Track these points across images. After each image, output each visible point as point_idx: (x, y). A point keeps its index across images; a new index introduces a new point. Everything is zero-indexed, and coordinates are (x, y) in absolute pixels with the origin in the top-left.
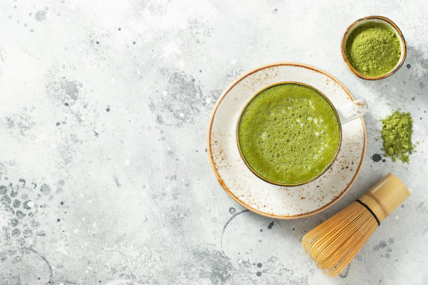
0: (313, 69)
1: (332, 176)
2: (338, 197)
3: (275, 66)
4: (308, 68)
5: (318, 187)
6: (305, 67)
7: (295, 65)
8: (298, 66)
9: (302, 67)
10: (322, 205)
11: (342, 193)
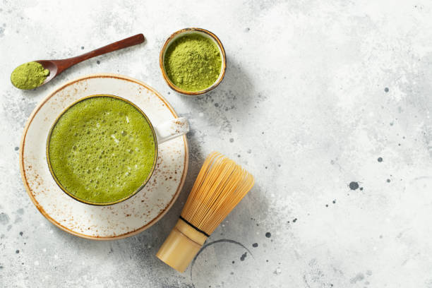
0: (123, 79)
1: (156, 188)
2: (164, 210)
3: (83, 79)
4: (118, 78)
5: (143, 201)
6: (115, 77)
7: (104, 77)
8: (107, 77)
9: (112, 77)
10: (148, 221)
11: (168, 205)
